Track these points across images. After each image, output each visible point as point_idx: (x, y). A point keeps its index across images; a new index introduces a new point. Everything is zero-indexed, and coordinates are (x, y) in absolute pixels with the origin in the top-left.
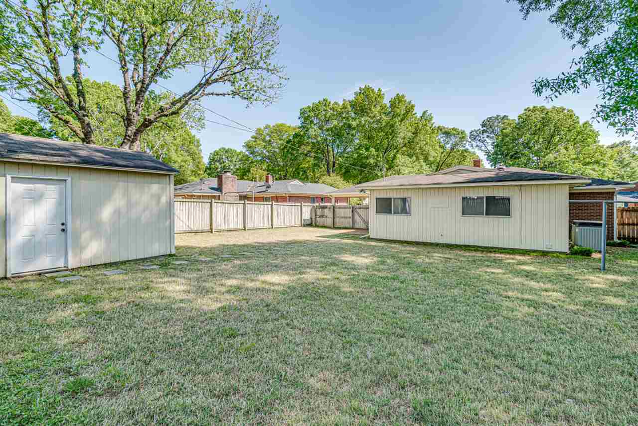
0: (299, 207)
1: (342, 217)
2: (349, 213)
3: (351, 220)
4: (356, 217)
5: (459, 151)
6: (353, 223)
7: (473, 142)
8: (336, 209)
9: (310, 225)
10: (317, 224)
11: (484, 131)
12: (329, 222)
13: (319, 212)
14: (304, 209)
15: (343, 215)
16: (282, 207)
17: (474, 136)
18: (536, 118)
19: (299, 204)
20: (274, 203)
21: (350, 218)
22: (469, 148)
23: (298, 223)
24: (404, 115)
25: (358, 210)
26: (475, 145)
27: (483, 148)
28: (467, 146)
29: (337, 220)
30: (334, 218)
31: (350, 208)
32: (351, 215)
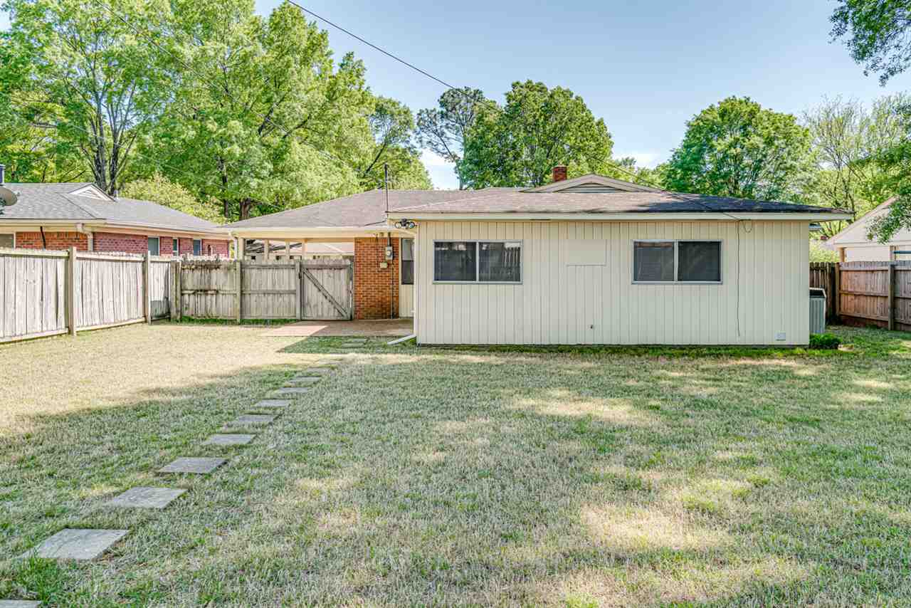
0: (140, 265)
1: (266, 293)
2: (288, 280)
3: (295, 301)
4: (311, 290)
5: (397, 150)
6: (302, 306)
7: (423, 134)
8: (247, 272)
9: (164, 317)
10: (186, 313)
11: (443, 115)
12: (226, 305)
13: (192, 280)
14: (152, 269)
15: (270, 287)
16: (95, 264)
17: (427, 122)
18: (535, 103)
19: (139, 257)
20: (76, 254)
21: (294, 293)
22: (415, 144)
23: (137, 314)
24: (305, 51)
25: (314, 273)
26: (425, 140)
27: (440, 147)
28: (413, 142)
29: (252, 301)
30: (242, 294)
31: (293, 267)
32: (294, 285)
